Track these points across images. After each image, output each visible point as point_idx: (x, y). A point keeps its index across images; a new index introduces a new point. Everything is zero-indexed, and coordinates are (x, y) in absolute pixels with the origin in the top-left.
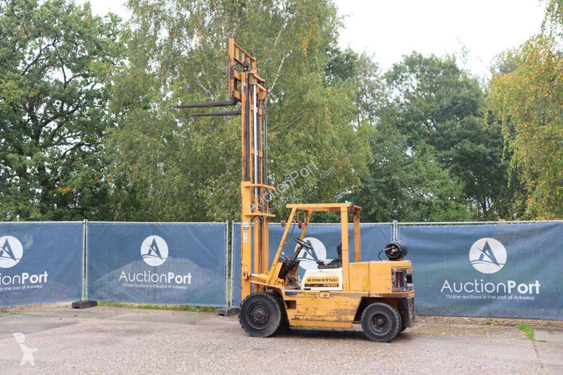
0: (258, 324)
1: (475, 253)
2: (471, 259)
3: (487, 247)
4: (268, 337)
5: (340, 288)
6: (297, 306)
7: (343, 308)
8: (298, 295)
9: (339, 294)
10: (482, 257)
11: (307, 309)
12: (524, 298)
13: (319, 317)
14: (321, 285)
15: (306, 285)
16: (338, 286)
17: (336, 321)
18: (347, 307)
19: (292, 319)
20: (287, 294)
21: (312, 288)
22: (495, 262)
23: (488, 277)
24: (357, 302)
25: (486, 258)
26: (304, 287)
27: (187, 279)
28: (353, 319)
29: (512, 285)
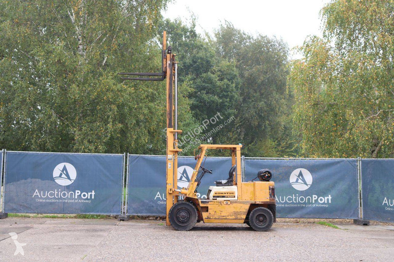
0: (183, 222)
1: (293, 178)
2: (291, 182)
3: (301, 174)
4: (189, 230)
5: (236, 198)
6: (209, 210)
7: (239, 211)
8: (210, 203)
9: (236, 202)
10: (297, 180)
11: (215, 212)
12: (322, 206)
13: (224, 216)
14: (223, 197)
15: (214, 197)
16: (234, 197)
17: (234, 219)
18: (241, 210)
19: (206, 218)
20: (202, 202)
21: (218, 199)
22: (305, 183)
24: (247, 207)
25: (300, 181)
26: (212, 198)
27: (91, 195)
28: (245, 218)
29: (315, 197)
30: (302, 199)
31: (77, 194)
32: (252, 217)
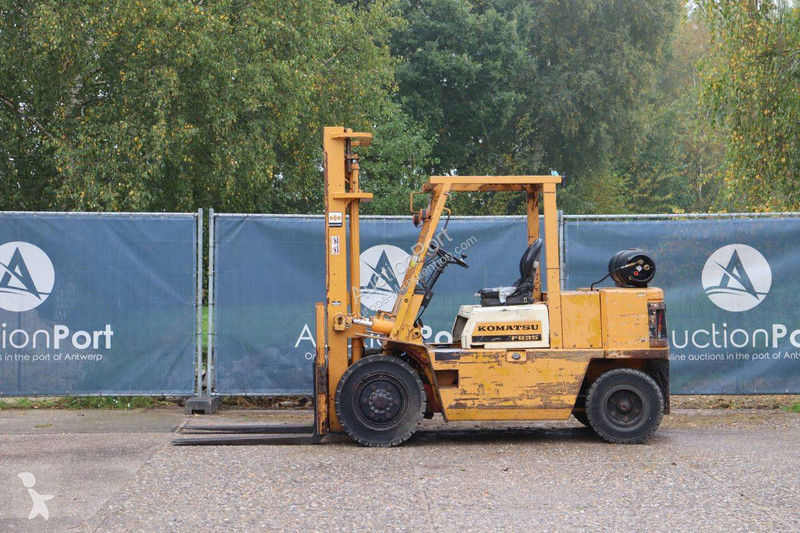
0: (380, 421)
1: (711, 275)
2: (705, 286)
3: (735, 262)
5: (544, 343)
6: (461, 382)
7: (555, 382)
8: (462, 359)
9: (545, 354)
11: (481, 386)
13: (506, 400)
14: (505, 338)
15: (475, 339)
16: (540, 338)
17: (540, 407)
18: (561, 380)
19: (451, 407)
20: (439, 357)
21: (488, 345)
23: (736, 319)
24: (580, 368)
25: (733, 282)
26: (470, 342)
27: (102, 339)
28: (573, 402)
29: (780, 331)
30: (739, 338)
31: (58, 337)
32: (596, 400)
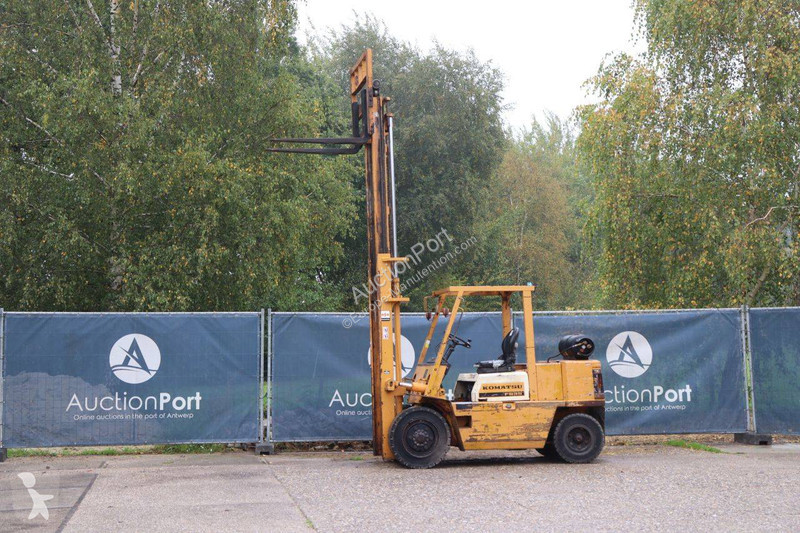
0: (421, 451)
2: (609, 360)
3: (628, 344)
4: (433, 467)
5: (526, 397)
6: (474, 424)
7: (534, 423)
8: (474, 408)
9: (527, 404)
10: (622, 356)
11: (486, 426)
12: (673, 407)
13: (503, 435)
14: (500, 394)
15: (481, 395)
16: (523, 394)
17: (525, 440)
18: (538, 421)
19: (467, 441)
20: (459, 407)
21: (490, 399)
22: (638, 362)
23: (630, 382)
24: (550, 413)
25: (627, 358)
26: (478, 397)
27: (194, 402)
28: (546, 437)
29: (659, 391)
30: (633, 396)
31: (162, 401)
32: (560, 434)
